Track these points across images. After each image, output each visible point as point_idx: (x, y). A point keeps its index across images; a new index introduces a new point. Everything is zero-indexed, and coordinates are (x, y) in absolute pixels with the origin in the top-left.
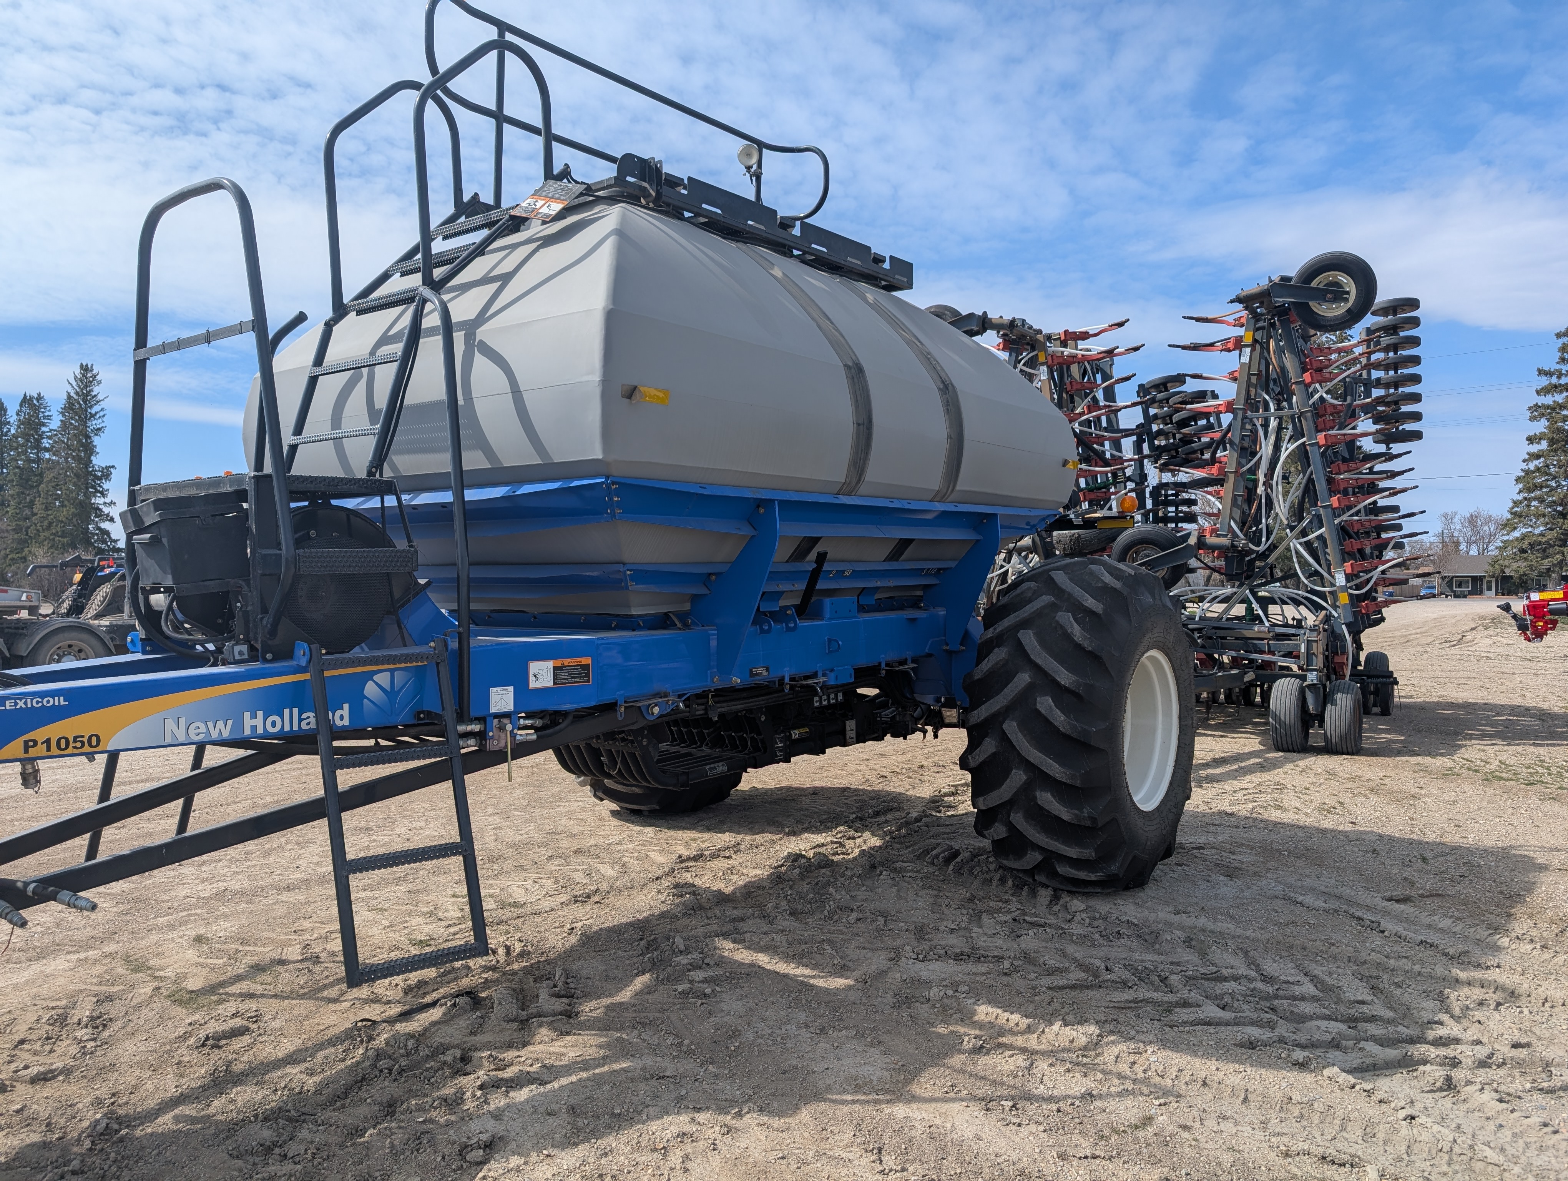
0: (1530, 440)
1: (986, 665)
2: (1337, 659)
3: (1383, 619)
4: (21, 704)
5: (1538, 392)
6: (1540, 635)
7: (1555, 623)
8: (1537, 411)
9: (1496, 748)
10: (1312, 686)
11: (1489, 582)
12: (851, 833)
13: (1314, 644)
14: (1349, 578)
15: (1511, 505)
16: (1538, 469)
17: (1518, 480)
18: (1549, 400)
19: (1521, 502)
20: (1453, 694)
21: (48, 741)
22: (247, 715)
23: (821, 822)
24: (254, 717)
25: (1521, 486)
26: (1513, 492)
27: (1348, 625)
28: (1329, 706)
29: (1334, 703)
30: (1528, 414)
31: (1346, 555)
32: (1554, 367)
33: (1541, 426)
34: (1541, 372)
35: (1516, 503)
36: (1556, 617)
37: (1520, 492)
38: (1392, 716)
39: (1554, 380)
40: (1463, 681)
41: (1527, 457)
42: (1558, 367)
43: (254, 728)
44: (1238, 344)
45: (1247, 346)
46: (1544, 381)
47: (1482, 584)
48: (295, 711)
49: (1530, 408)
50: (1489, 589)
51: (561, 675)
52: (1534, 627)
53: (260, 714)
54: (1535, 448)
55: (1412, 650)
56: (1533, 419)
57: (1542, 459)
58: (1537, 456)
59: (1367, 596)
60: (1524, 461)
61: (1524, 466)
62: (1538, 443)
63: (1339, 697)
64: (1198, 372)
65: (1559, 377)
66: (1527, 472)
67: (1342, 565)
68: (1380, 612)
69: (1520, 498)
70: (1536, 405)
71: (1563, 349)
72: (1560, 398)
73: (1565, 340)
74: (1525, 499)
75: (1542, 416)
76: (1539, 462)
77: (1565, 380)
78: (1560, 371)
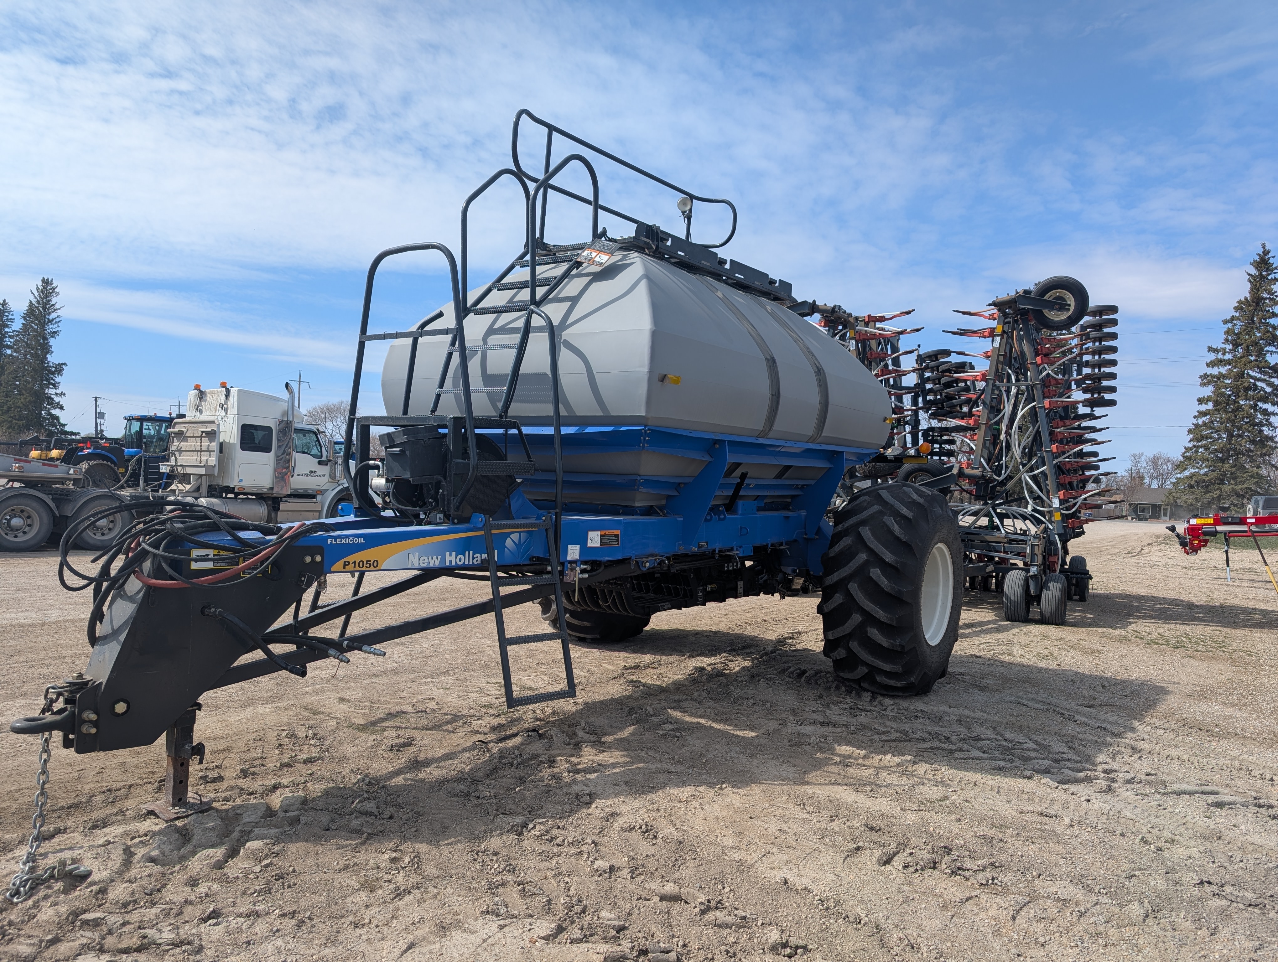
0: (1201, 401)
1: (837, 548)
2: (1051, 559)
3: (1083, 533)
4: (343, 541)
5: (1208, 365)
6: (1195, 550)
7: (1206, 541)
8: (1206, 379)
9: (1157, 625)
10: (1034, 577)
11: (1165, 510)
12: (731, 658)
13: (1036, 547)
14: (1062, 502)
15: (1184, 450)
16: (1204, 424)
17: (1190, 431)
18: (1215, 371)
19: (1191, 449)
20: (1131, 590)
21: (354, 562)
22: (448, 554)
23: (709, 651)
24: (451, 555)
25: (1191, 436)
26: (1185, 440)
27: (1059, 535)
28: (1044, 591)
29: (1048, 588)
30: (1200, 380)
31: (1060, 486)
32: (1220, 346)
33: (1208, 391)
34: (1210, 349)
35: (1187, 449)
36: (1207, 538)
37: (1191, 441)
38: (1087, 602)
39: (1220, 356)
40: (1139, 581)
41: (1197, 414)
42: (1224, 346)
43: (451, 561)
44: (992, 333)
45: (998, 335)
46: (1212, 357)
47: (1160, 511)
48: (471, 553)
49: (1201, 377)
50: (1165, 515)
51: (604, 539)
52: (1192, 544)
53: (454, 553)
54: (1203, 408)
55: (1104, 558)
56: (1203, 385)
57: (1208, 417)
58: (1202, 414)
59: (1073, 515)
60: (1195, 417)
61: (1195, 421)
62: (1206, 404)
63: (1051, 584)
64: (962, 351)
65: (1224, 354)
66: (1197, 426)
67: (1057, 493)
68: (1082, 528)
69: (1190, 445)
70: (1206, 374)
71: (1227, 332)
72: (1224, 370)
73: (1230, 325)
74: (1194, 446)
75: (1210, 383)
76: (1206, 419)
77: (1228, 356)
78: (1224, 349)
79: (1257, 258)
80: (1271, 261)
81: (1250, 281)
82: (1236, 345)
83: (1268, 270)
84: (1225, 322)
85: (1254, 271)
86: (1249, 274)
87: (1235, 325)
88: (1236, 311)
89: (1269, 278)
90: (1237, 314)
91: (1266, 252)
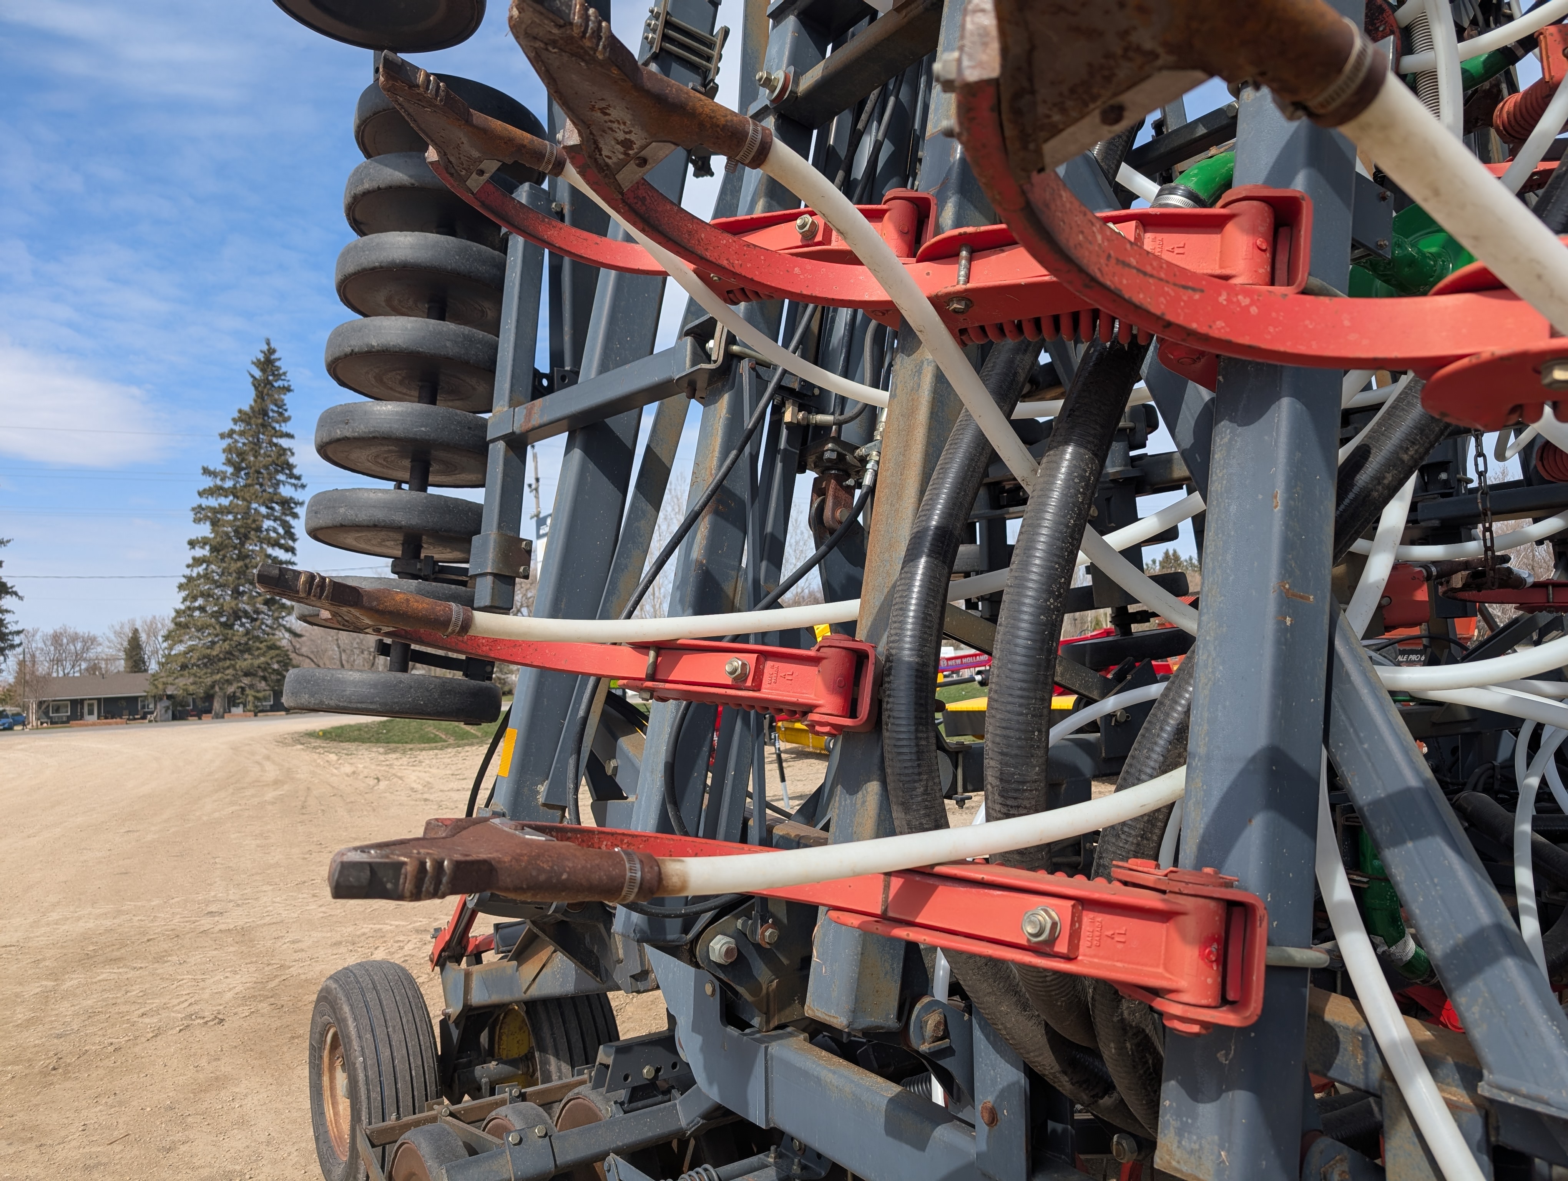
0: (192, 544)
5: (202, 493)
8: (200, 514)
11: (91, 706)
15: (173, 614)
16: (199, 576)
17: (181, 587)
18: (212, 502)
19: (184, 612)
25: (184, 594)
26: (175, 600)
30: (191, 515)
32: (219, 467)
33: (205, 530)
34: (206, 471)
35: (178, 612)
37: (185, 600)
39: (219, 482)
41: (190, 561)
42: (223, 468)
46: (208, 482)
47: (82, 708)
49: (193, 509)
50: (91, 713)
54: (199, 552)
56: (197, 521)
57: (204, 566)
58: (197, 562)
60: (188, 566)
61: (188, 572)
62: (203, 548)
65: (223, 479)
66: (190, 579)
69: (183, 607)
70: (200, 506)
71: (229, 450)
72: (225, 501)
73: (230, 441)
74: (189, 608)
75: (206, 518)
76: (201, 569)
77: (229, 484)
78: (224, 473)
79: (261, 357)
80: (277, 364)
81: (254, 385)
82: (238, 469)
83: (273, 374)
84: (222, 436)
85: (258, 374)
86: (253, 376)
87: (236, 441)
88: (235, 424)
89: (276, 384)
90: (237, 428)
91: (272, 351)
